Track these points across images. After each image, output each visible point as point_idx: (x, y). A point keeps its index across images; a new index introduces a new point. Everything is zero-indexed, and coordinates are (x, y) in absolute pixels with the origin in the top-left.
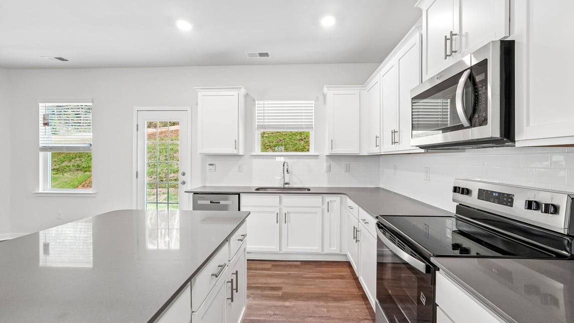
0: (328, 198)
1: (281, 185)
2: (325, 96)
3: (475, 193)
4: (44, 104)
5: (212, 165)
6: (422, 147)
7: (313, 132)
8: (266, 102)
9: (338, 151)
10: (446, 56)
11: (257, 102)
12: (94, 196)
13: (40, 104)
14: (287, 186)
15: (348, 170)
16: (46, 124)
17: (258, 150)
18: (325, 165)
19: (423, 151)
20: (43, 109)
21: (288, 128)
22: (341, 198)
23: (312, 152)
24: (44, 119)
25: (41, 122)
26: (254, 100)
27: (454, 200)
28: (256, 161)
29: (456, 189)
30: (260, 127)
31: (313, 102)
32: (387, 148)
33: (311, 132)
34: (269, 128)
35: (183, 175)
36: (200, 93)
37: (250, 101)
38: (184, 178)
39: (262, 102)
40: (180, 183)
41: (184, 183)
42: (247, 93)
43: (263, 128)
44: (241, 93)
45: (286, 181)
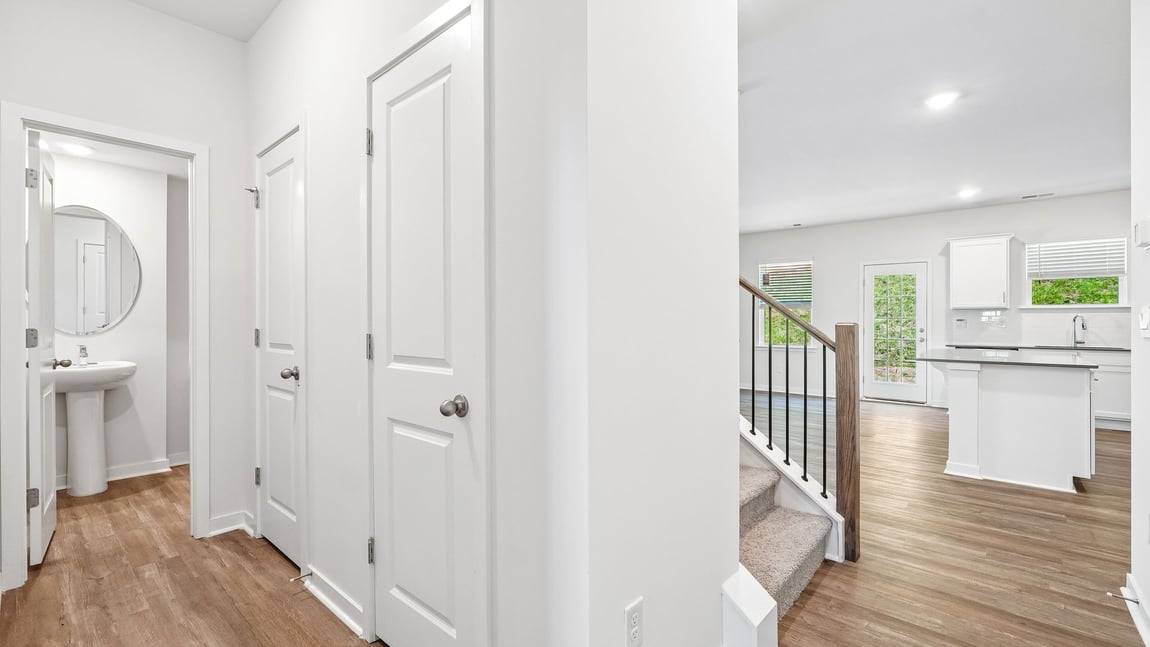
1: (1071, 345)
4: (763, 265)
5: (961, 320)
7: (1126, 278)
8: (1043, 245)
11: (1028, 247)
13: (760, 266)
14: (1078, 345)
16: (764, 284)
17: (1028, 304)
20: (763, 270)
21: (1080, 274)
23: (1123, 303)
24: (764, 278)
25: (761, 281)
26: (1024, 244)
28: (1027, 318)
30: (1032, 275)
31: (1125, 240)
33: (1120, 278)
35: (922, 331)
36: (955, 246)
37: (1016, 246)
38: (923, 335)
39: (1037, 246)
40: (917, 340)
41: (922, 340)
42: (1012, 240)
43: (1038, 276)
44: (1004, 241)
45: (1078, 339)
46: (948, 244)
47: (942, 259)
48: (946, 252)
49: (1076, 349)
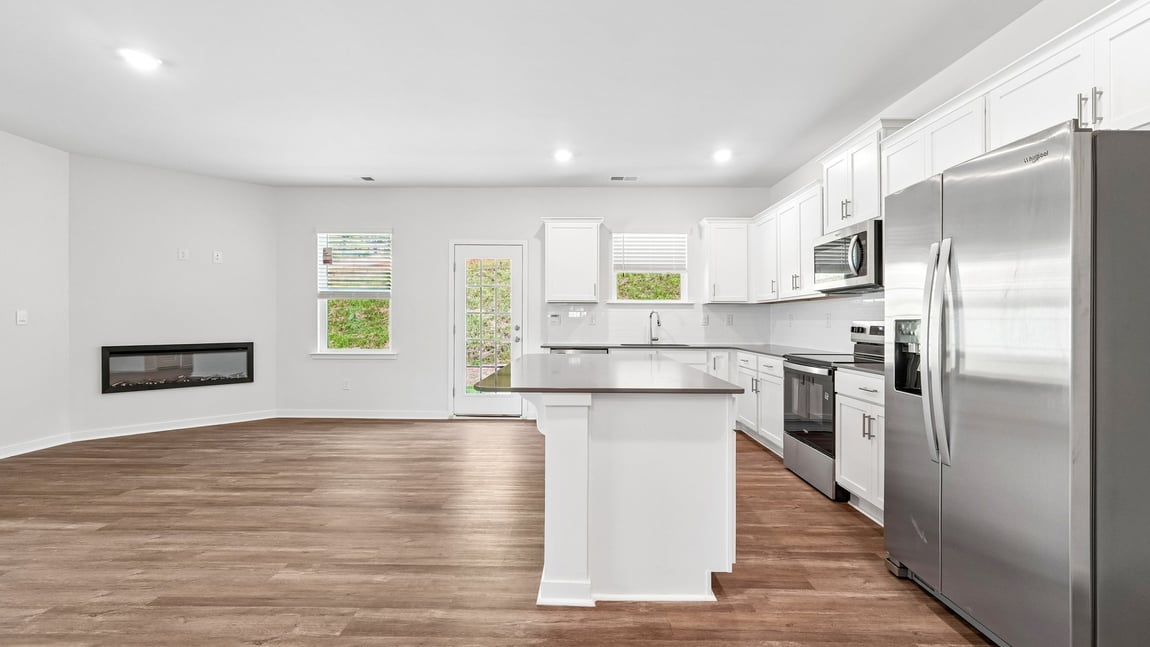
0: (714, 354)
1: (647, 341)
2: (700, 229)
3: (868, 331)
4: (325, 235)
5: (556, 316)
6: (823, 292)
7: (686, 275)
8: (626, 235)
9: (722, 298)
10: (843, 217)
11: (614, 235)
12: (395, 357)
13: (319, 235)
14: (654, 343)
15: (730, 323)
16: (325, 262)
17: (614, 299)
18: (702, 316)
19: (824, 295)
20: (323, 241)
21: (654, 269)
22: (729, 354)
23: (684, 299)
24: (325, 254)
25: (320, 258)
26: (611, 233)
27: (852, 340)
28: (613, 311)
29: (853, 329)
30: (617, 267)
31: (686, 236)
32: (787, 293)
33: (682, 275)
34: (630, 269)
35: (517, 329)
36: (549, 225)
37: (605, 234)
38: (518, 334)
39: (621, 235)
40: (512, 341)
41: (517, 340)
42: (602, 225)
43: (621, 268)
44: (595, 225)
45: (654, 337)
46: (544, 225)
47: (538, 243)
48: (541, 235)
49: (651, 347)
